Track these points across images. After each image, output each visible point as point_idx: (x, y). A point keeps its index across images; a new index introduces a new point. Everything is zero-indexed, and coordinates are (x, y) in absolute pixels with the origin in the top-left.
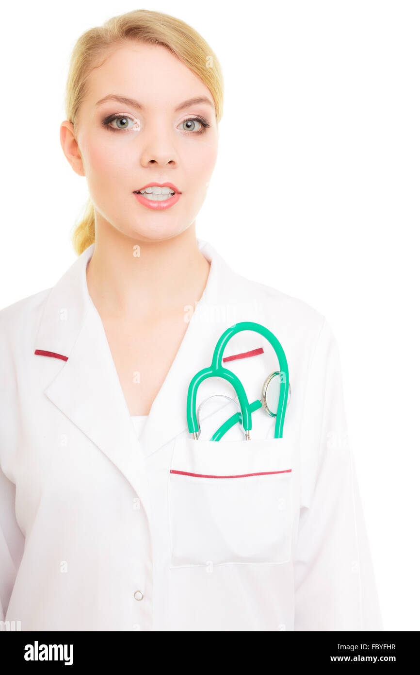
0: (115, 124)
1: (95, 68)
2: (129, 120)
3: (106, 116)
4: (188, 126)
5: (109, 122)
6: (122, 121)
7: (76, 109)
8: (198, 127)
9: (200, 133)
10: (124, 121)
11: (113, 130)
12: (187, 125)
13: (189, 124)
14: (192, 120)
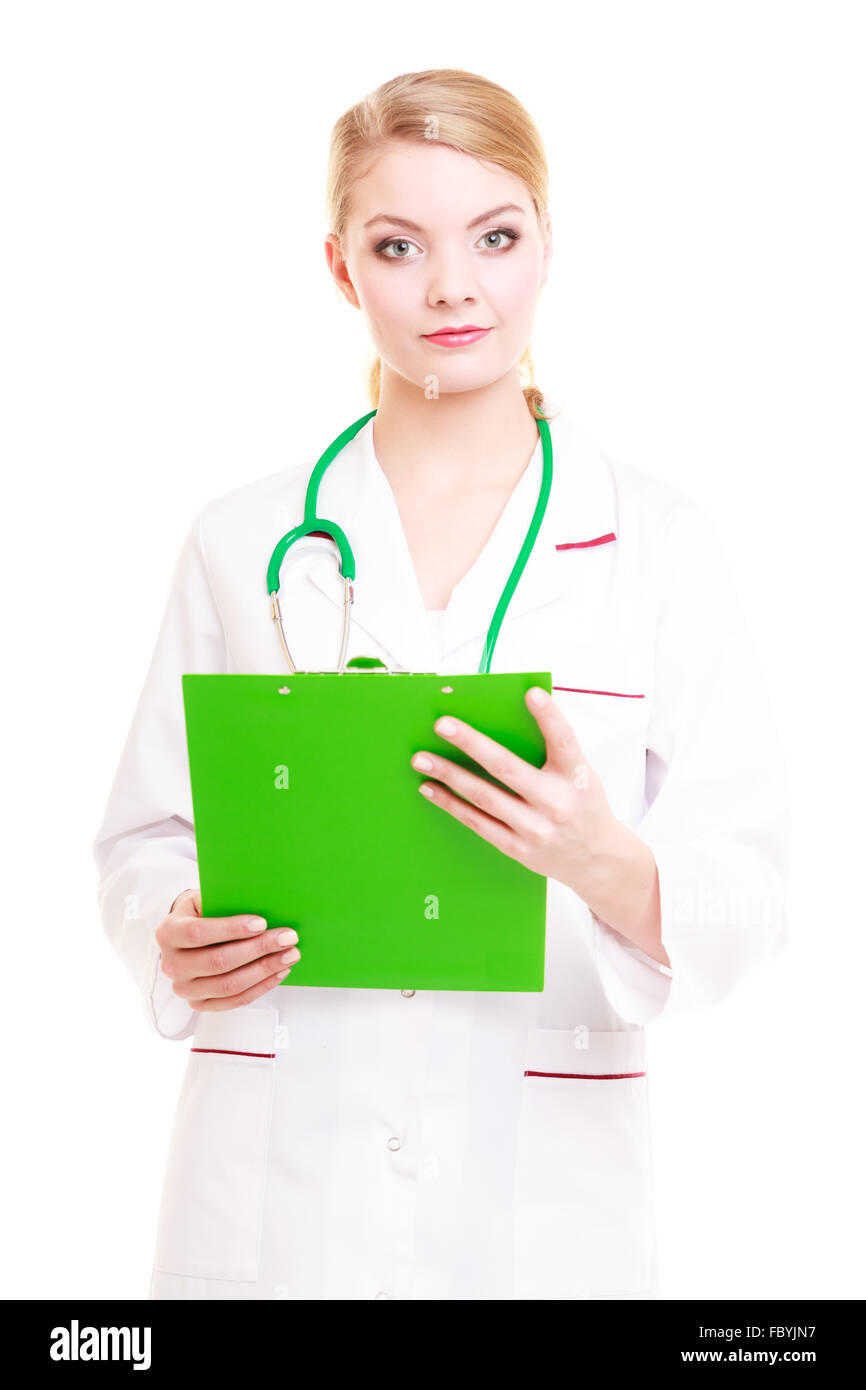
0: (391, 251)
1: (358, 178)
2: (410, 245)
3: (378, 242)
4: (491, 241)
5: (382, 249)
6: (400, 247)
7: (342, 226)
8: (504, 241)
9: (507, 249)
10: (404, 246)
11: (388, 259)
12: (491, 238)
13: (493, 238)
14: (495, 233)
